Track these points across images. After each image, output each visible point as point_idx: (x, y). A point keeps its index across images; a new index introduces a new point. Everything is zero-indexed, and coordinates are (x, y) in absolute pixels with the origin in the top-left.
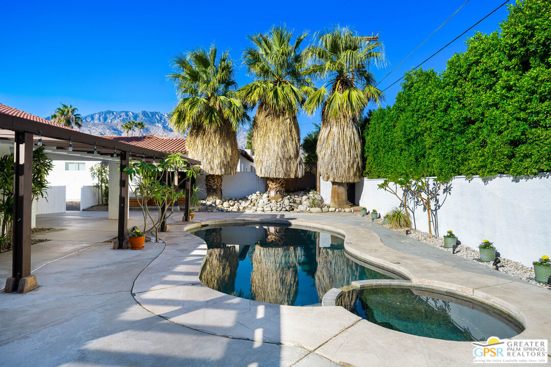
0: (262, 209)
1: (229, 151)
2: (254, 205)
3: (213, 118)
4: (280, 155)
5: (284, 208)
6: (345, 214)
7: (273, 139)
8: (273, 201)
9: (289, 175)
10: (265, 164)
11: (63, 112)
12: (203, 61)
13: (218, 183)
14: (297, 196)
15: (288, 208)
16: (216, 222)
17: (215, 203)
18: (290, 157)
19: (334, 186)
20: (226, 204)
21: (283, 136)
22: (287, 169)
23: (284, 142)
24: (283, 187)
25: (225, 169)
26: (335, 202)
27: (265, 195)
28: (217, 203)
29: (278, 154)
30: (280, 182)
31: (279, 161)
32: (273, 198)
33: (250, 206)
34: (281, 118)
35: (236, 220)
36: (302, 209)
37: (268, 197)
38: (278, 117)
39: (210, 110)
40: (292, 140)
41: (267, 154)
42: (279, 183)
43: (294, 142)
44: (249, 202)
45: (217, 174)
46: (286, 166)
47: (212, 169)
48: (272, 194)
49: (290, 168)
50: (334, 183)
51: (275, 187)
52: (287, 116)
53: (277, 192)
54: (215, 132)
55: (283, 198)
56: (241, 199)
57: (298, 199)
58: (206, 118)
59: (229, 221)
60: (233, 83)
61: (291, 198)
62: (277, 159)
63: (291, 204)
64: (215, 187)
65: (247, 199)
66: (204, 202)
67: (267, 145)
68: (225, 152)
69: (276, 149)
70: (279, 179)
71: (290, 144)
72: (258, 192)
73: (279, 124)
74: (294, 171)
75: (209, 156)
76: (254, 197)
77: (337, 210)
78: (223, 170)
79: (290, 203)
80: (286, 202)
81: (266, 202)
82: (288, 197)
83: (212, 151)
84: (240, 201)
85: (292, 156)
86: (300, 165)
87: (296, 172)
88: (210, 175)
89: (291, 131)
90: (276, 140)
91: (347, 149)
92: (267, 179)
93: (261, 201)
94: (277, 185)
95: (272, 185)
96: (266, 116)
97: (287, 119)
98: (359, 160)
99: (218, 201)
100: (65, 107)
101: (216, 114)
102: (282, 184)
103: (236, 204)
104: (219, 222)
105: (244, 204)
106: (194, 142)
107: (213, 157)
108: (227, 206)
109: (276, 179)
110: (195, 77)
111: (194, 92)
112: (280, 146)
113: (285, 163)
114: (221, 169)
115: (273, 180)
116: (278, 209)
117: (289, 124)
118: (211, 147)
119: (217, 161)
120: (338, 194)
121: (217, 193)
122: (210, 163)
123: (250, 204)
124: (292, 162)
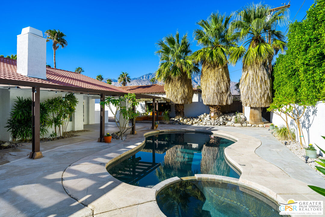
0: (205, 124)
1: (186, 90)
2: (201, 121)
3: (177, 72)
4: (216, 91)
5: (219, 123)
6: (258, 128)
7: (211, 82)
8: (212, 119)
9: (222, 103)
10: (207, 97)
11: (123, 76)
12: (172, 41)
13: (181, 108)
14: (229, 116)
15: (221, 123)
16: (169, 130)
17: (179, 120)
18: (223, 92)
19: (251, 110)
20: (185, 120)
21: (217, 79)
22: (220, 99)
23: (218, 83)
24: (219, 111)
25: (184, 100)
26: (252, 120)
27: (208, 115)
28: (180, 120)
29: (214, 90)
31: (215, 94)
32: (213, 117)
33: (199, 122)
34: (216, 68)
35: (181, 130)
36: (229, 124)
37: (210, 116)
38: (214, 68)
39: (175, 68)
40: (224, 81)
41: (208, 91)
42: (217, 108)
43: (225, 83)
44: (198, 119)
45: (179, 103)
46: (220, 98)
47: (177, 101)
48: (212, 114)
49: (223, 99)
50: (251, 108)
51: (213, 110)
52: (220, 67)
53: (215, 114)
54: (178, 80)
55: (219, 117)
56: (195, 118)
57: (229, 118)
58: (173, 73)
59: (177, 130)
60: (190, 51)
61: (225, 117)
62: (214, 94)
63: (224, 121)
64: (179, 111)
65: (198, 118)
66: (173, 119)
67: (208, 85)
68: (184, 91)
69: (213, 87)
70: (216, 106)
71: (222, 84)
72: (205, 114)
73: (215, 73)
74: (225, 100)
75: (175, 94)
76: (202, 116)
77: (253, 125)
78: (183, 101)
80: (221, 119)
81: (208, 119)
82: (223, 116)
83: (177, 91)
84: (194, 119)
85: (224, 91)
86: (229, 97)
87: (227, 101)
88: (176, 104)
89: (223, 76)
90: (213, 82)
91: (259, 85)
92: (209, 106)
93: (206, 119)
94: (215, 109)
95: (212, 109)
96: (207, 68)
97: (220, 69)
98: (268, 91)
99: (181, 119)
100: (123, 73)
101: (178, 70)
102: (219, 109)
103: (191, 120)
104: (170, 130)
105: (196, 120)
106: (168, 86)
107: (177, 94)
108: (186, 121)
109: (214, 105)
110: (167, 51)
111: (167, 59)
112: (216, 85)
113: (219, 96)
114: (182, 100)
115: (212, 106)
116: (215, 124)
117: (222, 72)
118: (176, 88)
119: (179, 96)
120: (254, 115)
121: (181, 114)
122: (176, 97)
123: (199, 121)
124: (224, 95)
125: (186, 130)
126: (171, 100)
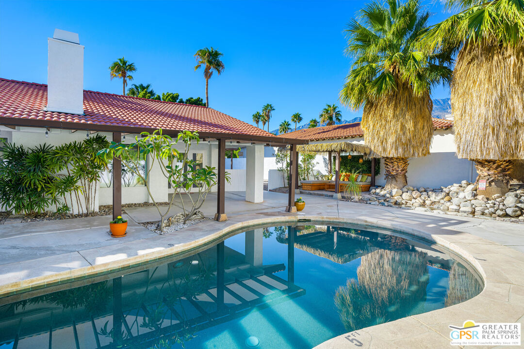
0: (456, 208)
1: (410, 125)
2: (449, 201)
3: (384, 85)
4: (491, 121)
5: (502, 210)
7: (479, 97)
8: (480, 197)
11: (327, 111)
12: (377, 17)
13: (398, 167)
15: (510, 211)
17: (391, 193)
20: (406, 196)
21: (499, 88)
22: (507, 144)
23: (502, 97)
24: (505, 175)
25: (404, 149)
27: (471, 187)
29: (486, 120)
30: (498, 167)
31: (490, 131)
32: (483, 192)
33: (442, 201)
37: (476, 190)
42: (496, 168)
44: (442, 196)
45: (391, 156)
47: (384, 150)
48: (482, 185)
51: (486, 174)
53: (490, 183)
55: (503, 193)
56: (434, 191)
58: (373, 87)
62: (485, 127)
63: (519, 205)
64: (394, 173)
65: (442, 191)
67: (468, 108)
68: (403, 127)
69: (483, 110)
70: (495, 161)
72: (464, 182)
73: (491, 71)
75: (382, 134)
76: (455, 188)
78: (400, 150)
79: (521, 202)
80: (510, 200)
81: (469, 197)
82: (519, 192)
84: (430, 193)
90: (483, 97)
92: (474, 161)
93: (461, 195)
95: (483, 172)
96: (469, 63)
99: (395, 191)
102: (504, 170)
103: (423, 197)
105: (434, 197)
106: (368, 118)
107: (387, 134)
108: (408, 198)
109: (489, 161)
112: (492, 105)
113: (502, 135)
114: (396, 149)
115: (482, 163)
118: (384, 122)
119: (391, 140)
121: (396, 181)
122: (382, 142)
123: (443, 199)
125: (366, 221)
126: (373, 148)
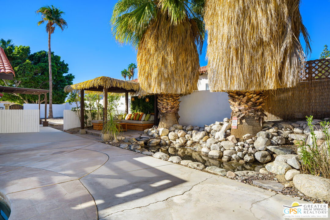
0: (207, 150)
1: (170, 58)
5: (250, 154)
8: (231, 138)
13: (168, 104)
18: (261, 43)
20: (171, 135)
25: (167, 85)
27: (226, 125)
30: (248, 100)
32: (235, 132)
42: (247, 102)
45: (156, 92)
46: (252, 65)
47: (149, 86)
49: (263, 67)
51: (237, 110)
53: (241, 120)
56: (197, 129)
63: (269, 148)
65: (204, 130)
68: (164, 60)
70: (246, 93)
74: (274, 72)
76: (216, 126)
78: (163, 86)
79: (272, 144)
80: (261, 141)
81: (221, 138)
82: (271, 131)
84: (193, 132)
87: (280, 75)
93: (217, 135)
94: (242, 107)
95: (234, 107)
99: (161, 130)
102: (255, 104)
103: (186, 136)
107: (151, 68)
113: (247, 59)
114: (159, 84)
121: (166, 120)
123: (202, 139)
124: (266, 54)
